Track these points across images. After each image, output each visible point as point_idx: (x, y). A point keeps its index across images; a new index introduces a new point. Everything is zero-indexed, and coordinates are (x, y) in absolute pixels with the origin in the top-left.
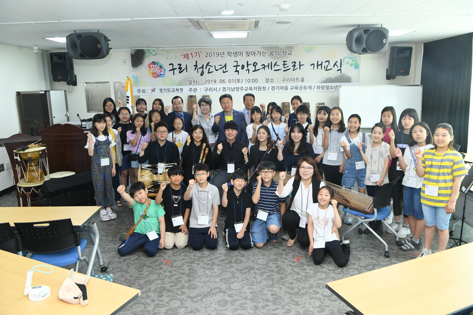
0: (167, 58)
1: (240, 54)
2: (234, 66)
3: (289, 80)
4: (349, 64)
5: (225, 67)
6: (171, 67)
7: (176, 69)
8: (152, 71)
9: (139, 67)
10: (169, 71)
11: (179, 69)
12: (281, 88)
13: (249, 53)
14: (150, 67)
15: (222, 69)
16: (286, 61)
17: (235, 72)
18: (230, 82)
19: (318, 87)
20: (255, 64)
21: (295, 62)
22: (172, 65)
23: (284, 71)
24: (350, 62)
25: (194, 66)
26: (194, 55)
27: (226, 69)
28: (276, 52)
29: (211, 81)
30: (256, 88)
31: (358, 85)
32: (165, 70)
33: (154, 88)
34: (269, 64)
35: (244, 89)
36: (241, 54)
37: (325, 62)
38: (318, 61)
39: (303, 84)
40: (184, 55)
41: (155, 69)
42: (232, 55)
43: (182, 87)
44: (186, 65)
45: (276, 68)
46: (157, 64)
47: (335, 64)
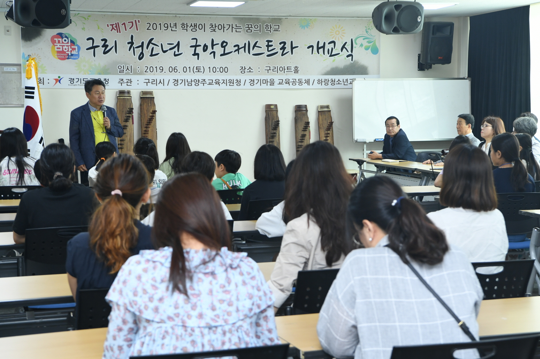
0: (83, 29)
1: (200, 28)
2: (191, 47)
3: (277, 70)
4: (363, 47)
5: (177, 48)
6: (90, 44)
7: (98, 46)
8: (57, 48)
9: (34, 41)
10: (87, 49)
11: (103, 46)
12: (264, 82)
13: (215, 26)
14: (53, 42)
15: (174, 50)
16: (271, 41)
17: (194, 55)
18: (185, 71)
19: (320, 82)
20: (224, 44)
21: (284, 43)
22: (91, 41)
23: (268, 56)
24: (365, 43)
25: (128, 43)
26: (128, 25)
27: (178, 51)
28: (256, 27)
29: (155, 69)
30: (225, 82)
31: (379, 77)
32: (79, 48)
33: (59, 77)
34: (245, 44)
35: (208, 82)
36: (203, 27)
37: (329, 43)
38: (318, 42)
39: (297, 77)
40: (112, 25)
41: (63, 46)
42: (189, 29)
43: (107, 77)
44: (116, 41)
45: (257, 50)
46: (66, 37)
47: (343, 47)
